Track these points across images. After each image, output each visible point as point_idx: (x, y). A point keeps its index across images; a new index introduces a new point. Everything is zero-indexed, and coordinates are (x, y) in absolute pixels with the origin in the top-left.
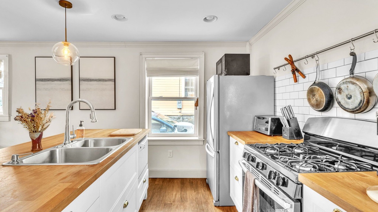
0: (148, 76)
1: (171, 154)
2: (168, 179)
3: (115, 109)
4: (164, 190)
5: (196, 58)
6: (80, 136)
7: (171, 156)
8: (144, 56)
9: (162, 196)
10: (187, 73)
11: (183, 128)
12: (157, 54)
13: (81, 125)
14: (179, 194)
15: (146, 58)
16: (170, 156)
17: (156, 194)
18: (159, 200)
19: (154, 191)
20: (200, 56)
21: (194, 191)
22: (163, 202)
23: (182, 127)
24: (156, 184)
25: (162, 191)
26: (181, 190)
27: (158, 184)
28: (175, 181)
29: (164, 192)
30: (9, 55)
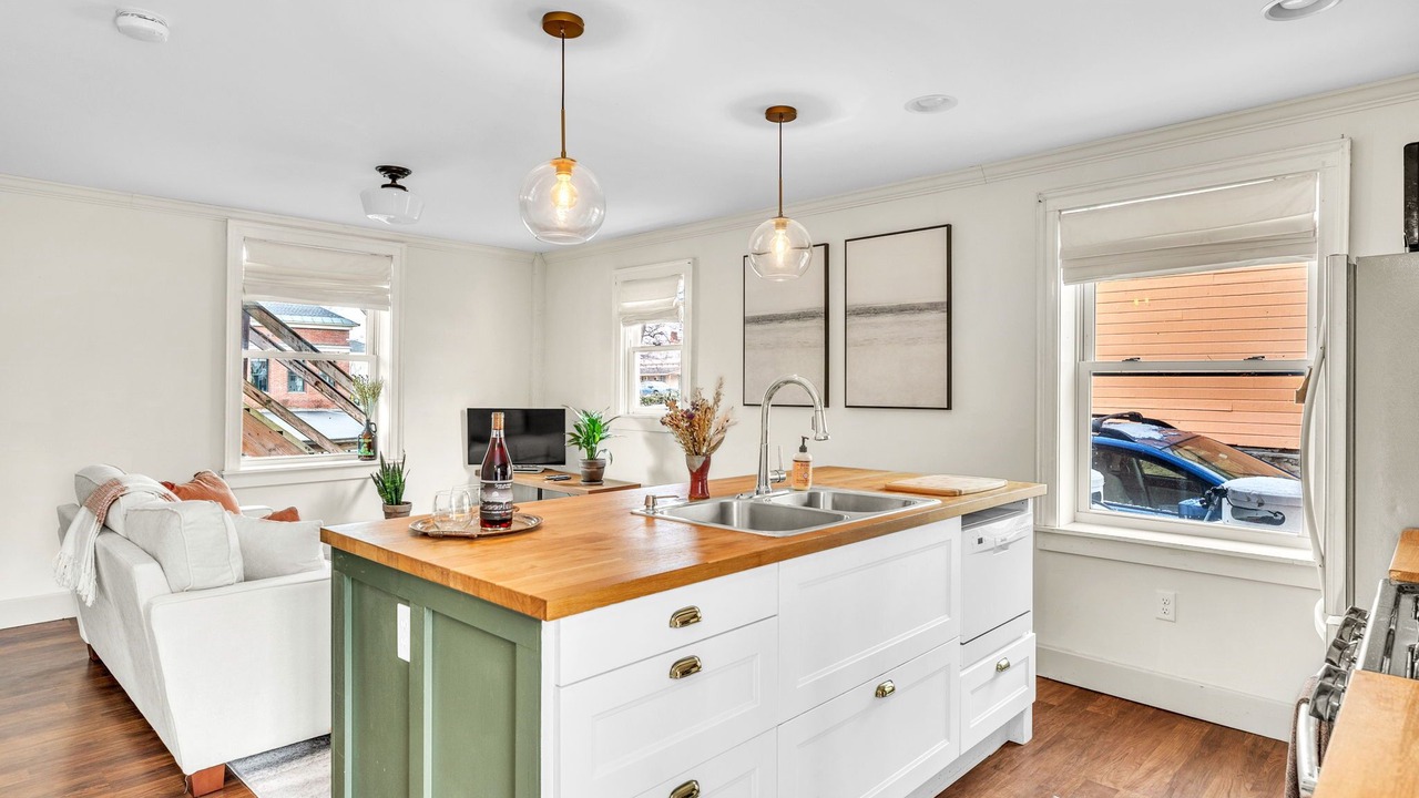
0: (1068, 281)
1: (1170, 608)
2: (1151, 712)
3: (949, 407)
4: (1111, 740)
5: (1308, 174)
6: (800, 478)
7: (1171, 617)
8: (1052, 204)
9: (1088, 755)
10: (1252, 250)
11: (1261, 504)
12: (1107, 188)
13: (803, 449)
14: (1171, 772)
15: (1060, 211)
16: (1166, 617)
17: (1071, 741)
18: (1069, 764)
19: (1069, 730)
20: (1324, 163)
21: (1249, 786)
22: (1083, 774)
23: (1254, 500)
24: (1088, 712)
25: (1101, 739)
26: (1187, 766)
27: (1097, 714)
28: (1180, 727)
29: (1106, 746)
30: (695, 259)
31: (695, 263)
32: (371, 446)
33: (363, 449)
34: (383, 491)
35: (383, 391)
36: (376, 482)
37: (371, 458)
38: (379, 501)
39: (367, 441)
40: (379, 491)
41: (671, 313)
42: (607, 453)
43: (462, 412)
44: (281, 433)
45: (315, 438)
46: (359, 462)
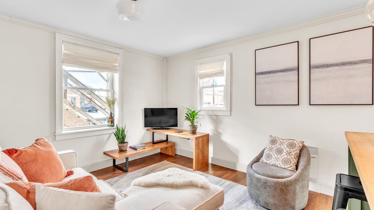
30: (231, 54)
31: (231, 55)
32: (112, 122)
33: (109, 123)
34: (118, 138)
35: (116, 102)
36: (115, 136)
37: (113, 126)
38: (116, 142)
39: (111, 120)
40: (117, 139)
41: (221, 73)
42: (199, 123)
43: (142, 109)
44: (79, 117)
45: (90, 119)
46: (108, 128)
